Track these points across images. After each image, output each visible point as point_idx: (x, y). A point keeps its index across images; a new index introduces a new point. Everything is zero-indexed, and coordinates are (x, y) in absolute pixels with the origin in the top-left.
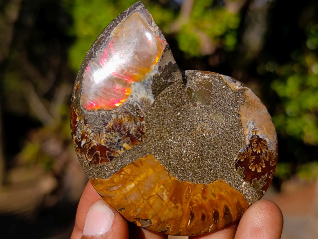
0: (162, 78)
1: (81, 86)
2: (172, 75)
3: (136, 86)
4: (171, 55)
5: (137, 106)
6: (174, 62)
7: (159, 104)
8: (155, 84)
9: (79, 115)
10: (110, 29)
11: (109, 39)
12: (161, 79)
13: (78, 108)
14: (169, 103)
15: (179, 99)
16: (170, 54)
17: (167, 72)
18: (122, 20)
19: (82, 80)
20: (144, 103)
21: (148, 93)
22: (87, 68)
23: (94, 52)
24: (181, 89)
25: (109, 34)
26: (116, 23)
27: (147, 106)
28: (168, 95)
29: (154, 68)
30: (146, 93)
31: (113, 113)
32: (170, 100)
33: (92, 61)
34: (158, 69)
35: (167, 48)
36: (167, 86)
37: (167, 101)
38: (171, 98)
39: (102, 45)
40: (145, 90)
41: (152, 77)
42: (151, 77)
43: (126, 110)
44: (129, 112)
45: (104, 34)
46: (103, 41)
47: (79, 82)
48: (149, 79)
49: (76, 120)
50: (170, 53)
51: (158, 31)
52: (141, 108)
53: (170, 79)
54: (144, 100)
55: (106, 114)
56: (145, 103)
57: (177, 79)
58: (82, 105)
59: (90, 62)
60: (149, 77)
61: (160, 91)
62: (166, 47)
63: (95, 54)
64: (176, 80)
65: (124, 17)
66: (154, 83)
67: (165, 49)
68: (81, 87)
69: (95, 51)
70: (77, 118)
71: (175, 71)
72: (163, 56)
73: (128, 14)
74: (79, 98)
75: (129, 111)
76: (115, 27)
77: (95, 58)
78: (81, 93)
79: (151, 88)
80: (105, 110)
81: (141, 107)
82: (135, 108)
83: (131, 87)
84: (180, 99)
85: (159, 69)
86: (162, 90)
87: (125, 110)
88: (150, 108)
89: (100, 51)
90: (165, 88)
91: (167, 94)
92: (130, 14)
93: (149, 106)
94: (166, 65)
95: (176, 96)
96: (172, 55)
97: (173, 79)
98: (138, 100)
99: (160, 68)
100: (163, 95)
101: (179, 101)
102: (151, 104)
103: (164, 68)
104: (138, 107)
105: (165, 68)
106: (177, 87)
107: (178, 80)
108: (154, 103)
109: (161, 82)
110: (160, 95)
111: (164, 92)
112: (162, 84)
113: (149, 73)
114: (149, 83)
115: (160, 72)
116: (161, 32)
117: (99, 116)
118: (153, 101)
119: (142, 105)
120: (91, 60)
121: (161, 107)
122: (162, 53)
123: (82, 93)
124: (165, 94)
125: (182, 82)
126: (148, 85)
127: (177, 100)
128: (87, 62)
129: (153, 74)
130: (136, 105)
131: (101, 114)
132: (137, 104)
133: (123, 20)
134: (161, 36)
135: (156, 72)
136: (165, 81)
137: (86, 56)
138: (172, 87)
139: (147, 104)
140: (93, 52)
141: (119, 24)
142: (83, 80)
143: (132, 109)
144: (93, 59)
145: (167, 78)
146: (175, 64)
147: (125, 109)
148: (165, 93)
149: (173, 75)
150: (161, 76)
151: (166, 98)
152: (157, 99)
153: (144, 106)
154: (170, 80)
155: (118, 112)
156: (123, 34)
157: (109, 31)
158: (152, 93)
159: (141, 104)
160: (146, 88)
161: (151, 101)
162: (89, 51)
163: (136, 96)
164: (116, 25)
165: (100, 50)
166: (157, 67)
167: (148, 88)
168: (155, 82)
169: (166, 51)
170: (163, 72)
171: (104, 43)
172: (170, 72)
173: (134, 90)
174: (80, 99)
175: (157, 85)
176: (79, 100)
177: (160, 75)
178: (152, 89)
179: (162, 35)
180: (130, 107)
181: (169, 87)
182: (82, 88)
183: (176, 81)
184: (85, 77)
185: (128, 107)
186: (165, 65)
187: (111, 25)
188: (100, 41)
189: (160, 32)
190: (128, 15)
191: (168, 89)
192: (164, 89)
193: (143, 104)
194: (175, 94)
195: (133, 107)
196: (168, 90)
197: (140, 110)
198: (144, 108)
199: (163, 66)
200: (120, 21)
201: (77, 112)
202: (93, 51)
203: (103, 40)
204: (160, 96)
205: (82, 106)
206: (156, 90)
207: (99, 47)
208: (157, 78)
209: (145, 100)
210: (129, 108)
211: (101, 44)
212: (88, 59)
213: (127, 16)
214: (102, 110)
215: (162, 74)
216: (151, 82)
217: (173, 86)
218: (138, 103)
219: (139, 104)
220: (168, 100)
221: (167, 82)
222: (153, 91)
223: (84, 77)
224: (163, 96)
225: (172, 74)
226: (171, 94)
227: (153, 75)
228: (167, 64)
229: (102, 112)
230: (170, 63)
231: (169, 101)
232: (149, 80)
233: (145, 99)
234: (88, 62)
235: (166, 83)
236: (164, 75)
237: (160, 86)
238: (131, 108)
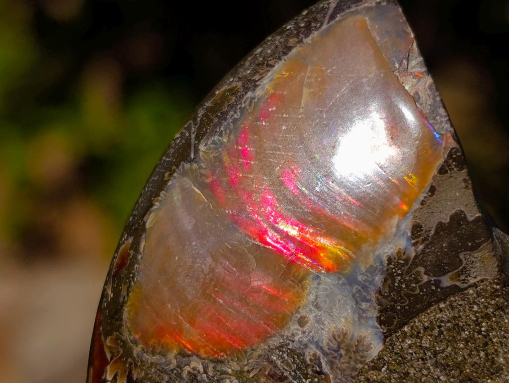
0: (422, 269)
1: (135, 257)
2: (461, 261)
3: (322, 286)
4: (466, 187)
5: (316, 360)
6: (473, 214)
7: (399, 364)
8: (392, 289)
9: (115, 359)
10: (263, 64)
11: (251, 102)
12: (418, 272)
13: (115, 333)
14: (436, 365)
15: (478, 351)
16: (463, 184)
17: (442, 247)
18: (307, 36)
19: (141, 236)
20: (342, 352)
21: (360, 317)
22: (162, 194)
23: (196, 139)
24: (487, 317)
25: (256, 81)
26: (286, 46)
27: (352, 363)
28: (436, 332)
29: (394, 230)
30: (356, 316)
31: (230, 371)
32: (443, 351)
33: (184, 174)
34: (410, 234)
35: (454, 160)
36: (438, 301)
37: (429, 354)
38: (448, 346)
39: (225, 119)
40: (351, 303)
41: (385, 259)
42: (379, 258)
43: (276, 367)
44: (286, 378)
45: (240, 79)
46: (232, 107)
47: (131, 240)
48: (371, 266)
49: (102, 375)
50: (462, 178)
51: (429, 92)
52: (332, 368)
53: (450, 274)
54: (343, 341)
55: (205, 372)
56: (348, 351)
57: (479, 278)
58: (128, 325)
59: (175, 174)
60: (371, 260)
61: (409, 315)
62: (450, 155)
63: (197, 151)
64: (472, 281)
65: (317, 29)
66: (389, 282)
67: (446, 162)
68: (134, 260)
69: (199, 138)
70: (108, 368)
71: (474, 248)
72: (432, 190)
73: (332, 17)
74: (121, 299)
75: (286, 374)
76: (280, 58)
77: (195, 166)
78: (130, 283)
79: (374, 299)
80: (204, 355)
81: (331, 364)
82: (307, 366)
83: (303, 288)
84: (482, 354)
85: (413, 233)
86: (417, 314)
87: (271, 366)
88: (361, 372)
89: (214, 142)
90: (430, 305)
91: (433, 329)
92: (338, 17)
93: (360, 366)
94: (440, 224)
95: (467, 341)
96: (470, 186)
97: (462, 277)
98: (325, 338)
99: (416, 229)
100: (419, 333)
101: (476, 359)
102: (368, 360)
103: (433, 232)
104: (320, 365)
105: (437, 232)
106: (475, 308)
107: (482, 281)
108: (380, 358)
109: (417, 282)
110: (406, 329)
111: (423, 320)
112: (418, 291)
113: (376, 243)
114: (372, 282)
115: (414, 244)
116: (438, 99)
117: (179, 375)
118: (376, 348)
119: (335, 358)
120: (181, 167)
121: (407, 374)
122: (432, 175)
123: (132, 284)
124: (425, 329)
125: (496, 290)
126: (365, 288)
127: (469, 355)
128: (166, 175)
129: (388, 250)
130: (315, 355)
131: (187, 369)
132: (319, 353)
133: (310, 37)
134: (438, 114)
135: (402, 243)
136: (433, 279)
137: (169, 146)
138: (455, 304)
139: (353, 355)
140: (193, 141)
141: (294, 51)
142: (143, 236)
143: (299, 369)
144: (187, 166)
145: (439, 269)
146: (477, 220)
147: (272, 362)
148: (426, 324)
149: (464, 262)
150: (418, 260)
151: (426, 343)
152: (392, 344)
153: (342, 363)
154: (452, 279)
155: (248, 372)
156: (301, 90)
157: (255, 72)
158: (378, 318)
159: (333, 354)
160: (358, 299)
161: (369, 347)
162: (181, 133)
163: (319, 321)
164: (285, 54)
165: (216, 138)
166: (407, 226)
167: (365, 300)
168: (394, 281)
169: (446, 172)
170: (426, 247)
171: (232, 113)
172: (455, 250)
173: (312, 297)
174: (124, 303)
175: (399, 292)
176: (122, 306)
177: (416, 257)
178: (380, 304)
179: (442, 111)
180: (290, 360)
181: (442, 305)
182: (136, 266)
183: (475, 285)
184: (150, 228)
185: (283, 358)
186: (437, 222)
187: (269, 51)
188: (223, 103)
189: (434, 99)
190: (328, 23)
191: (441, 310)
192: (423, 310)
193: (341, 355)
194: (465, 334)
195: (304, 362)
196: (441, 313)
197: (326, 375)
198: (343, 371)
199: (431, 225)
200: (301, 41)
201: (110, 348)
202: (193, 136)
203: (231, 102)
204: (405, 333)
205: (127, 327)
206: (393, 309)
207: (216, 126)
208: (403, 265)
209: (347, 341)
210: (288, 365)
211: (224, 117)
212: (170, 164)
213: (324, 27)
214: (193, 354)
215: (423, 251)
216: (378, 279)
217: (462, 303)
218: (321, 349)
219: (325, 354)
220: (435, 354)
221: (437, 283)
222: (380, 311)
223: (148, 226)
224: (417, 337)
225: (462, 256)
226: (449, 330)
227: (390, 254)
228: (446, 220)
229: (193, 364)
230: (458, 218)
231: (439, 356)
232: (371, 270)
233: (349, 336)
234: (171, 175)
235: (434, 288)
236: (431, 258)
237: (409, 296)
238: (294, 362)
